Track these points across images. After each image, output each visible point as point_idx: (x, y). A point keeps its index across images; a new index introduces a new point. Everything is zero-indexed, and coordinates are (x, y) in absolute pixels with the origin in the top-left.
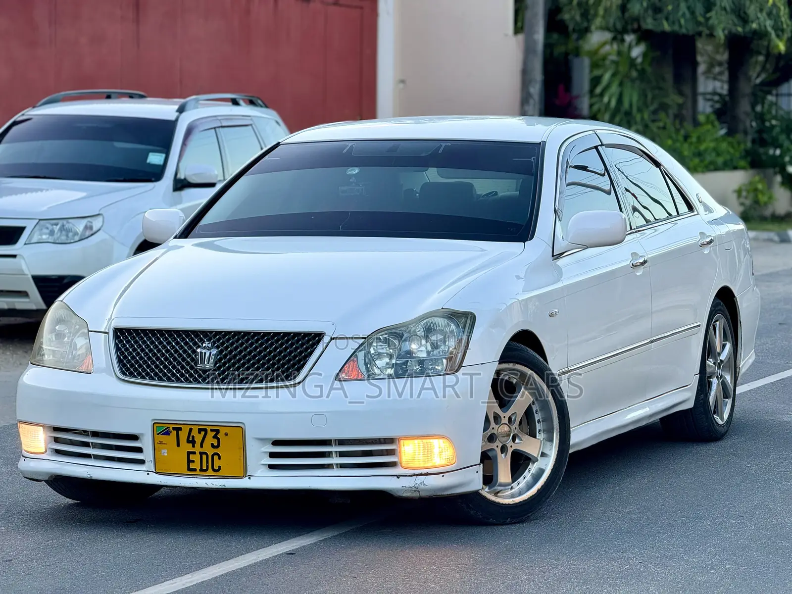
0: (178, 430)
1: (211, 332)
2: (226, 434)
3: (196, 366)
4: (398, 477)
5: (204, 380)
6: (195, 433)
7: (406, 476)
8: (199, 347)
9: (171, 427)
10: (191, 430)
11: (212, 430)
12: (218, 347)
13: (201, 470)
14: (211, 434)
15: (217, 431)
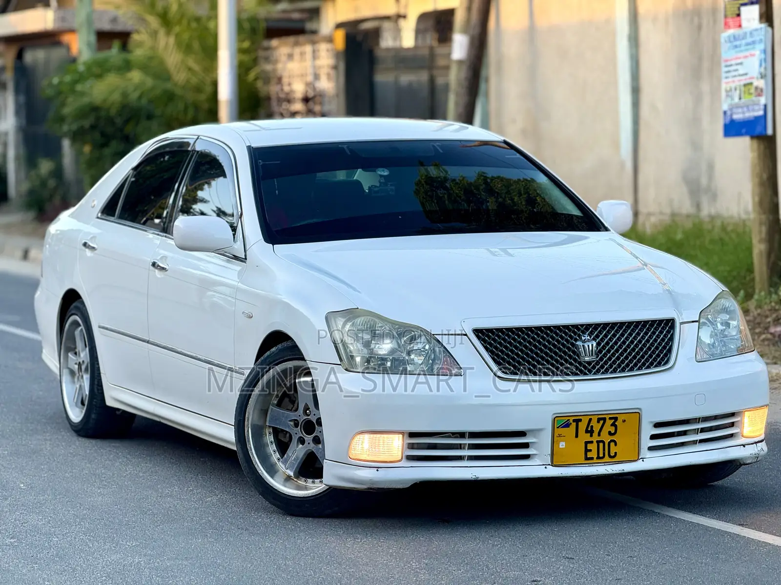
0: (577, 421)
1: (582, 325)
2: (624, 421)
3: (579, 358)
4: (744, 446)
5: (590, 371)
6: (594, 423)
7: (749, 444)
8: (576, 340)
9: (571, 419)
10: (590, 420)
11: (610, 418)
12: (594, 339)
13: (598, 458)
14: (609, 422)
15: (616, 419)
